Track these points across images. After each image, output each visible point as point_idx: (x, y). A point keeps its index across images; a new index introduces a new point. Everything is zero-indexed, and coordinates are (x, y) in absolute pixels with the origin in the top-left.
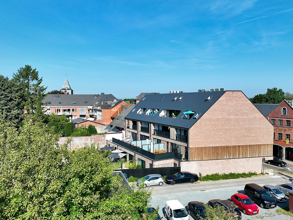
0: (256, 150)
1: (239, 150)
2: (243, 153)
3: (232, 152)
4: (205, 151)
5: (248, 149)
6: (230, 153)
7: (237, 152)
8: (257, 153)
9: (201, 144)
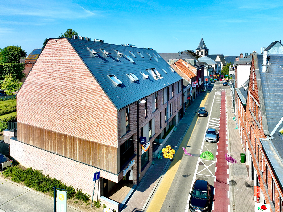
0: (88, 151)
1: (66, 143)
2: (70, 150)
3: (57, 142)
4: (30, 131)
5: (78, 145)
6: (55, 143)
7: (63, 146)
8: (91, 157)
9: (26, 119)
